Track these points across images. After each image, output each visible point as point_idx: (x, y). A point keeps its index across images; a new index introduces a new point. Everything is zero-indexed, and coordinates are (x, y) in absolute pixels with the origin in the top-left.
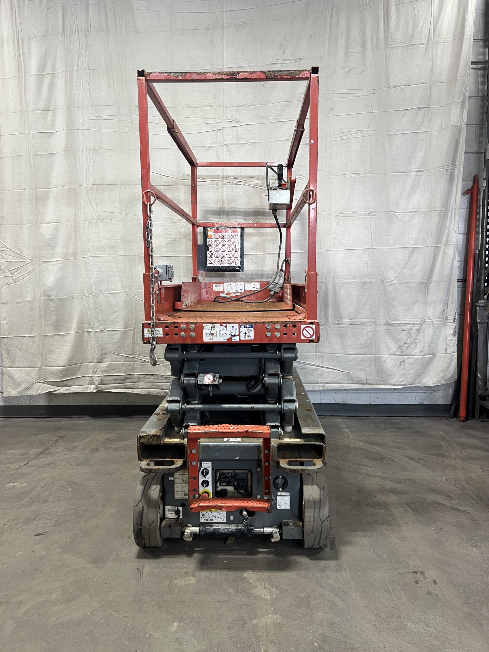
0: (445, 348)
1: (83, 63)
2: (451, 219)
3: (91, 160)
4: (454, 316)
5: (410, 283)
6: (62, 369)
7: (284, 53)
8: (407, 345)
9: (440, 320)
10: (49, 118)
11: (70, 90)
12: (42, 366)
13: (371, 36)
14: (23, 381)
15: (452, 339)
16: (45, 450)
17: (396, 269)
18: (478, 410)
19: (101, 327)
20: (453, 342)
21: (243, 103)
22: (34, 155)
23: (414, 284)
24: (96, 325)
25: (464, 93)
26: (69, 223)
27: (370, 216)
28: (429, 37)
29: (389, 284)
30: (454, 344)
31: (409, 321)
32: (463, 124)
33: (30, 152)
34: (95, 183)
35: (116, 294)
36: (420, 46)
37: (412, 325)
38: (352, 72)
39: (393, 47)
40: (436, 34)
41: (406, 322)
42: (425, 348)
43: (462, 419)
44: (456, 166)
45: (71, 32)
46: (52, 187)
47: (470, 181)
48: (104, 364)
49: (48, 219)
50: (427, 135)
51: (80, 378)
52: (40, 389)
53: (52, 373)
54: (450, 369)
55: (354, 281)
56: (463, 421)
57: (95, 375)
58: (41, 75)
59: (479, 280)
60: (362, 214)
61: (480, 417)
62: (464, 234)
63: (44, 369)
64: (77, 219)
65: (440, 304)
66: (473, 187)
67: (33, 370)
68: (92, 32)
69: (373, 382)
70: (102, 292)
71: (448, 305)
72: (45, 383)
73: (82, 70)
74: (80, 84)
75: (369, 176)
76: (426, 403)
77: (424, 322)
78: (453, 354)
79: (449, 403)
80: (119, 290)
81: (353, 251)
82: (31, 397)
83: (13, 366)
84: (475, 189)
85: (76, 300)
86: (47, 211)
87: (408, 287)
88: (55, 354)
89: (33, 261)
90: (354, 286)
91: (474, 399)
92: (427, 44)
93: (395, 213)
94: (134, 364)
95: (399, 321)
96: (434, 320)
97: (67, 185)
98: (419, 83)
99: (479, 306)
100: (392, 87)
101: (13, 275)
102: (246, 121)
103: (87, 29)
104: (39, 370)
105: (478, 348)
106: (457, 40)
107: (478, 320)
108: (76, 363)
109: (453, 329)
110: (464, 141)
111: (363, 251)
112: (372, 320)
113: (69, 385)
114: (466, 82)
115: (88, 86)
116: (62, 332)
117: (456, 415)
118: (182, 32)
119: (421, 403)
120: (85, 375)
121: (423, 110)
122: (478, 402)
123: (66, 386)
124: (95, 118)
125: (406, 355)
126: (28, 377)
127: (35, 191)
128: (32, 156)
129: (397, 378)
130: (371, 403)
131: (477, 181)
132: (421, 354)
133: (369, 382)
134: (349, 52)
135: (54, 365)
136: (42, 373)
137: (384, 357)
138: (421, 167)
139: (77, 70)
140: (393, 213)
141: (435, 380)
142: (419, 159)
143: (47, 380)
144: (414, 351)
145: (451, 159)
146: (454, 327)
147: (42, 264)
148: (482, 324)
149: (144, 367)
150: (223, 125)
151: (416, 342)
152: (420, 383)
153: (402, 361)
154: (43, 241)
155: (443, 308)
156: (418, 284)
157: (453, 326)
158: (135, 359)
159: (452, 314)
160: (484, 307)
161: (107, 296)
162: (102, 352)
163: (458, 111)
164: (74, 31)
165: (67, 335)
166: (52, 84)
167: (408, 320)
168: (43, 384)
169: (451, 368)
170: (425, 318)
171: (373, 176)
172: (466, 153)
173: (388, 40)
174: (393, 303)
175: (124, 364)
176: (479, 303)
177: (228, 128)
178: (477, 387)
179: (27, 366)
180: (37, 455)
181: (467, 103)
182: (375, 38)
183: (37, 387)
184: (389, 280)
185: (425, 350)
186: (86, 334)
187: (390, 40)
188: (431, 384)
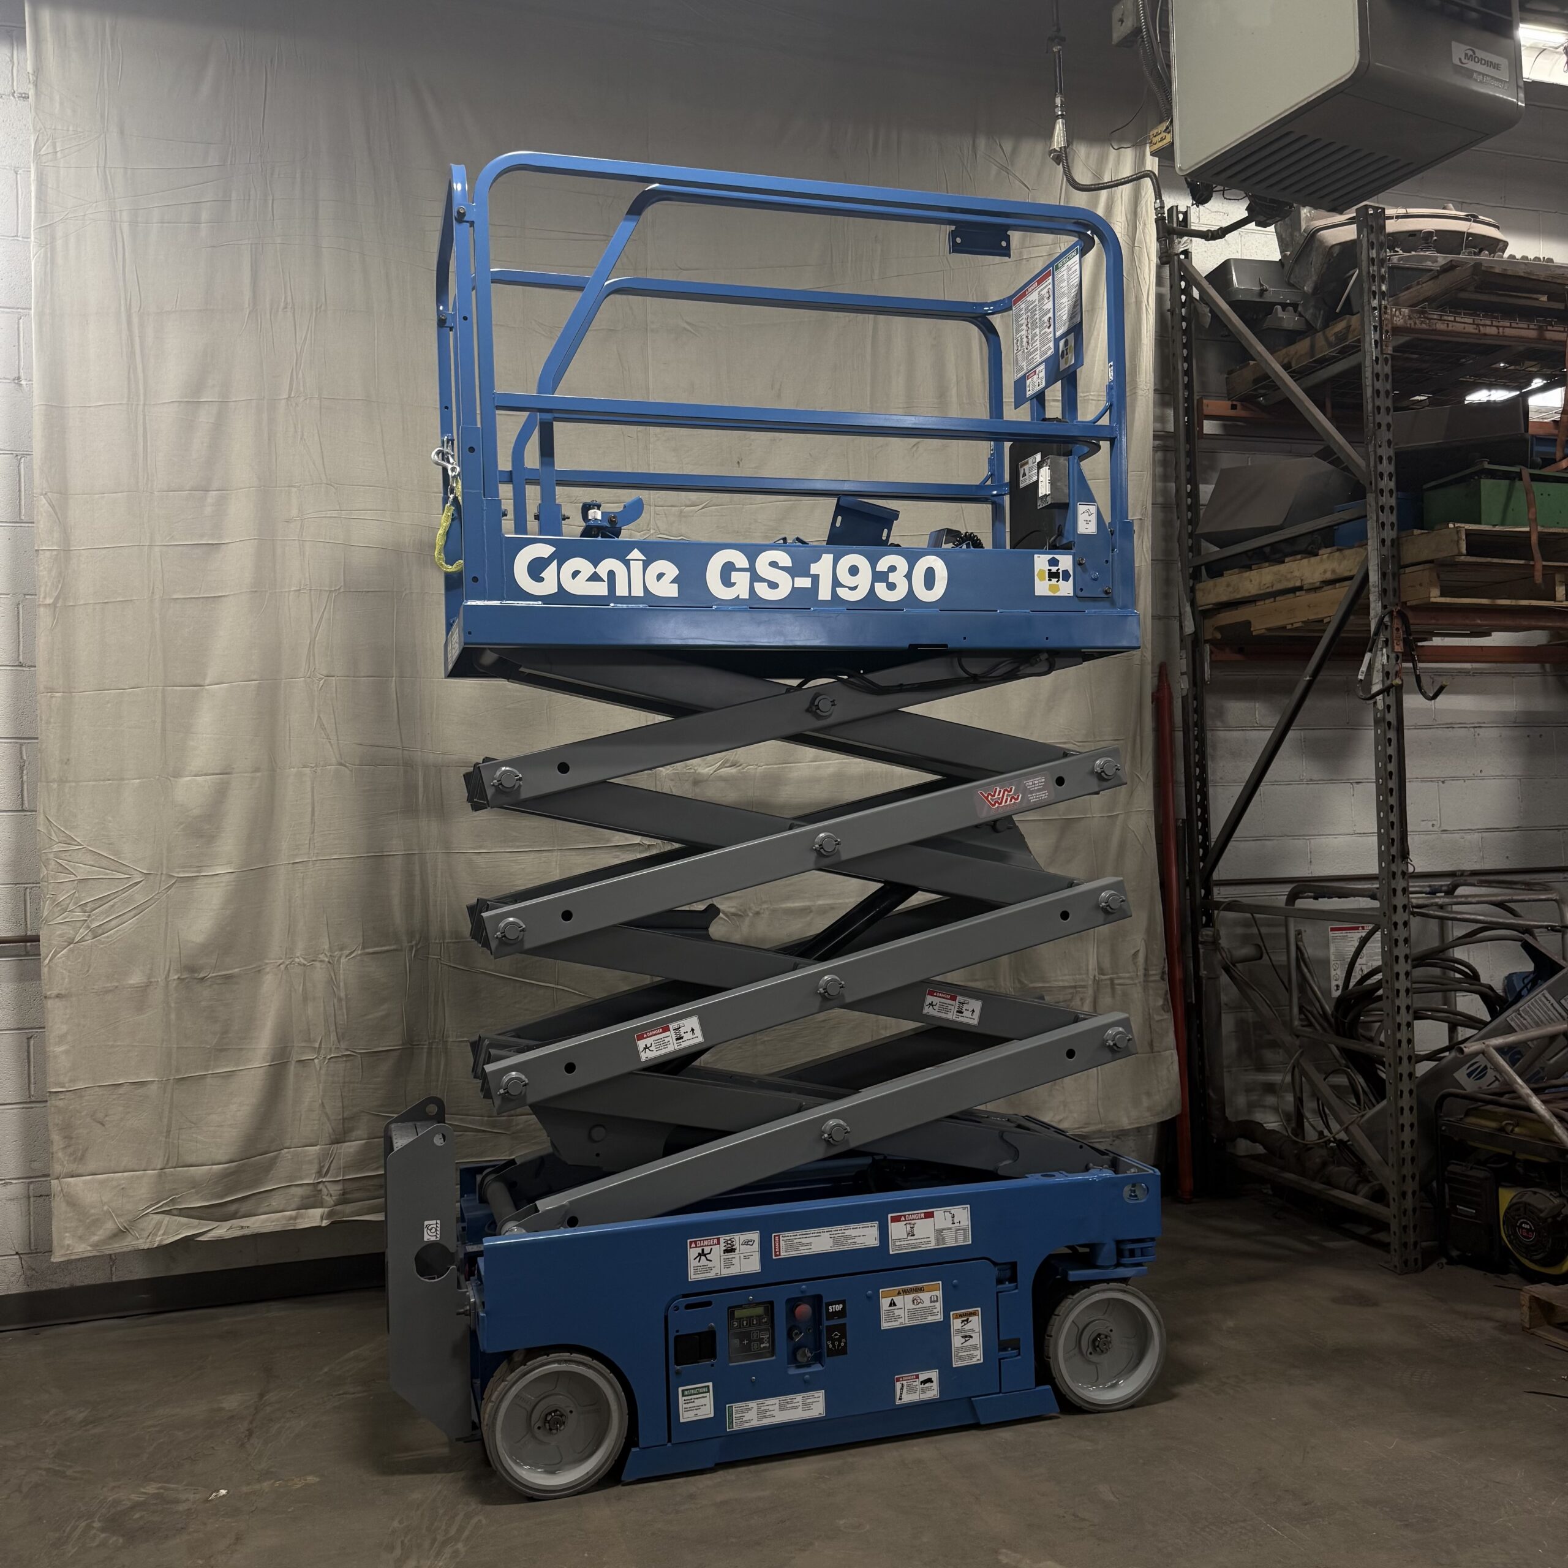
0: (1150, 1041)
1: (305, 383)
2: (1134, 756)
3: (321, 618)
4: (1161, 966)
6: (227, 1168)
10: (208, 510)
11: (269, 444)
12: (167, 1164)
14: (106, 1212)
15: (1161, 1018)
19: (343, 1045)
20: (1165, 1025)
22: (162, 601)
24: (330, 1040)
25: (1143, 502)
26: (258, 774)
30: (1167, 1029)
31: (1066, 984)
32: (1144, 562)
33: (153, 593)
34: (332, 674)
35: (383, 956)
37: (1074, 990)
41: (1062, 987)
43: (1187, 1196)
45: (275, 306)
46: (207, 681)
48: (350, 1147)
49: (197, 762)
51: (273, 1193)
52: (161, 1232)
53: (195, 1185)
54: (1164, 1088)
56: (1191, 1204)
57: (324, 1180)
59: (1188, 883)
63: (172, 1175)
64: (280, 764)
66: (1159, 688)
67: (138, 1177)
68: (330, 313)
70: (346, 953)
72: (175, 1212)
73: (302, 399)
74: (296, 431)
77: (1095, 980)
78: (1166, 1052)
80: (389, 946)
83: (80, 1171)
84: (1164, 692)
85: (269, 976)
88: (205, 1128)
89: (151, 877)
95: (1048, 982)
96: (1115, 976)
97: (255, 677)
99: (1203, 943)
101: (89, 916)
103: (317, 304)
104: (160, 1176)
107: (1203, 973)
108: (262, 1151)
109: (1162, 996)
113: (240, 1214)
115: (316, 436)
116: (226, 1066)
120: (289, 1182)
123: (233, 1217)
124: (334, 514)
126: (125, 1200)
127: (163, 691)
128: (157, 604)
131: (1167, 676)
135: (200, 1160)
136: (166, 1186)
139: (289, 398)
141: (1134, 1114)
143: (180, 1203)
146: (1163, 991)
147: (176, 885)
148: (1211, 981)
152: (1101, 1122)
154: (181, 823)
155: (1135, 948)
157: (1162, 988)
159: (1156, 963)
160: (1213, 943)
161: (360, 961)
162: (346, 1115)
164: (282, 305)
165: (239, 1073)
166: (219, 427)
167: (1064, 981)
168: (167, 1218)
169: (1167, 1085)
170: (1096, 973)
172: (1153, 617)
176: (1202, 936)
179: (122, 1169)
181: (1149, 524)
183: (151, 1227)
186: (292, 1068)
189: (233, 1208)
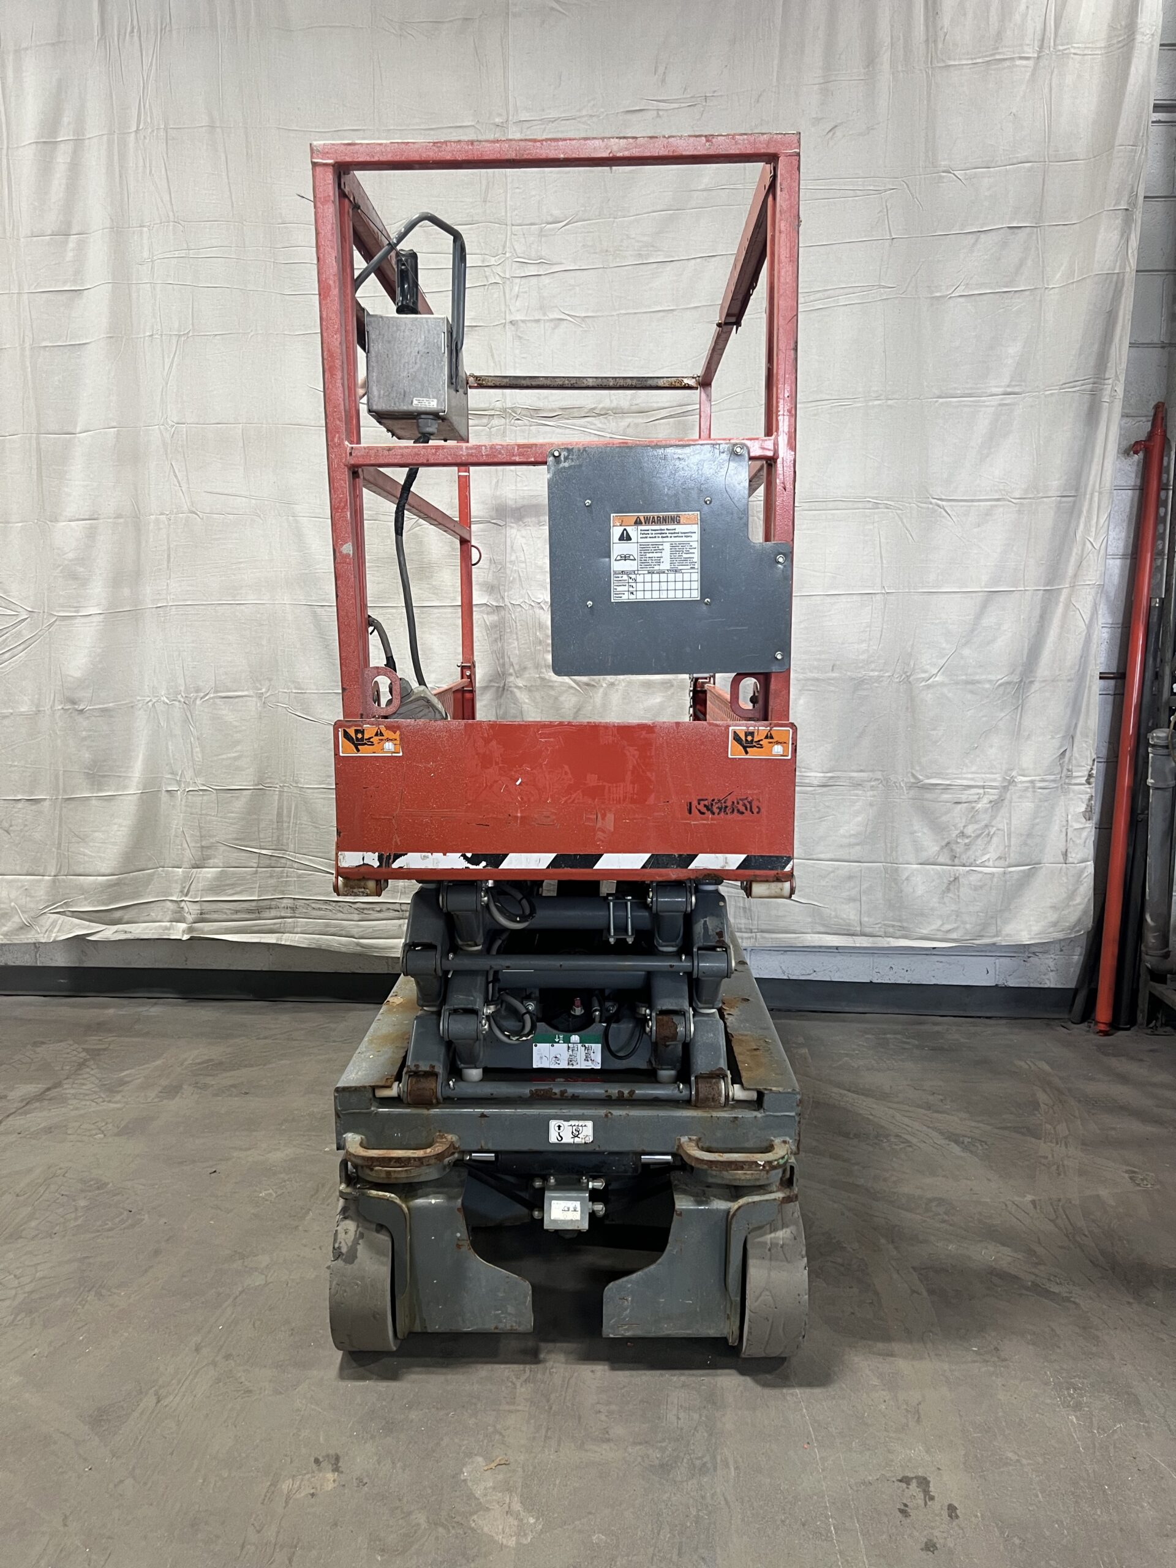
0: (1064, 850)
1: (151, 113)
2: (1089, 518)
3: (172, 363)
4: (1089, 767)
5: (978, 682)
6: (108, 880)
7: (663, 81)
8: (967, 841)
9: (1052, 777)
10: (70, 255)
11: (121, 183)
12: (59, 872)
13: (892, 38)
14: (13, 908)
15: (1082, 826)
16: (49, 1089)
17: (944, 645)
18: (1143, 1004)
19: (199, 781)
20: (1085, 834)
21: (556, 212)
22: (32, 349)
23: (987, 686)
24: (189, 774)
25: (1132, 188)
26: (122, 520)
27: (878, 508)
28: (1043, 40)
29: (923, 684)
30: (1086, 839)
31: (972, 779)
32: (1128, 269)
33: (24, 341)
34: (183, 421)
35: (236, 700)
36: (1018, 62)
37: (981, 791)
38: (839, 133)
39: (949, 66)
40: (1061, 31)
41: (965, 783)
42: (1013, 848)
43: (1102, 1027)
44: (1107, 382)
45: (123, 31)
46: (78, 430)
47: (1144, 419)
48: (208, 873)
49: (71, 510)
50: (1032, 298)
51: (152, 905)
52: (56, 930)
53: (83, 890)
54: (1075, 903)
55: (834, 675)
56: (1106, 1034)
57: (186, 899)
58: (47, 144)
59: (1157, 676)
60: (860, 505)
61: (1149, 1022)
62: (1124, 556)
63: (64, 881)
64: (142, 511)
65: (1053, 738)
66: (1151, 435)
67: (38, 881)
68: (174, 32)
69: (876, 930)
70: (202, 694)
71: (1076, 740)
72: (68, 913)
73: (150, 130)
74: (145, 166)
75: (879, 405)
76: (1012, 983)
77: (1012, 782)
78: (1083, 865)
79: (1072, 985)
80: (243, 691)
81: (834, 599)
82: (36, 946)
84: (1158, 440)
85: (140, 712)
86: (66, 490)
87: (972, 692)
88: (91, 844)
89: (35, 615)
90: (833, 688)
91: (1136, 977)
92: (1038, 58)
93: (944, 503)
94: (282, 872)
95: (948, 779)
96: (1038, 778)
97: (114, 424)
98: (1015, 161)
99: (1153, 746)
100: (943, 172)
102: (564, 261)
103: (162, 25)
104: (54, 881)
105: (1149, 852)
106: (1119, 48)
107: (1150, 781)
108: (140, 867)
109: (1086, 802)
110: (1129, 317)
111: (858, 598)
112: (879, 775)
113: (125, 920)
114: (1137, 158)
115: (163, 170)
116: (108, 791)
117: (1087, 1015)
118: (401, 29)
119: (1000, 983)
120: (165, 896)
121: (1022, 235)
122: (1147, 987)
123: (118, 922)
124: (183, 254)
125: (964, 866)
126: (28, 899)
127: (38, 439)
128: (27, 353)
129: (939, 922)
130: (875, 981)
131: (1163, 418)
132: (1002, 863)
133: (867, 930)
134: (834, 78)
135: (87, 871)
136: (60, 890)
137: (905, 868)
138: (1013, 383)
139: (137, 131)
140: (939, 502)
141: (1036, 929)
142: (1010, 361)
143: (72, 906)
144: (983, 854)
145: (1092, 362)
146: (1088, 796)
147: (57, 623)
148: (1160, 792)
149: (306, 881)
150: (504, 272)
151: (988, 834)
152: (997, 935)
153: (952, 879)
154: (59, 566)
155: (1060, 747)
156: (1000, 685)
157: (1087, 793)
158: (283, 861)
159: (1083, 764)
160: (1167, 747)
161: (214, 703)
162: (204, 843)
163: (1115, 236)
164: (129, 29)
165: (121, 797)
166: (75, 169)
167: (970, 776)
168: (62, 917)
169: (1078, 900)
170: (1014, 773)
171: (890, 406)
172: (1132, 345)
173: (936, 45)
174: (932, 732)
175: (256, 872)
176: (1152, 738)
177: (518, 280)
178: (1143, 948)
179: (25, 872)
180: (27, 1104)
181: (1138, 215)
182: (902, 41)
183: (48, 924)
184: (923, 675)
185: (1012, 855)
186: (164, 797)
187: (940, 46)
188: (1025, 938)
189: (118, 914)
